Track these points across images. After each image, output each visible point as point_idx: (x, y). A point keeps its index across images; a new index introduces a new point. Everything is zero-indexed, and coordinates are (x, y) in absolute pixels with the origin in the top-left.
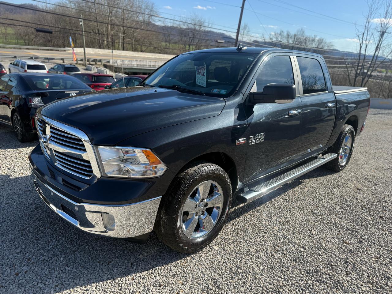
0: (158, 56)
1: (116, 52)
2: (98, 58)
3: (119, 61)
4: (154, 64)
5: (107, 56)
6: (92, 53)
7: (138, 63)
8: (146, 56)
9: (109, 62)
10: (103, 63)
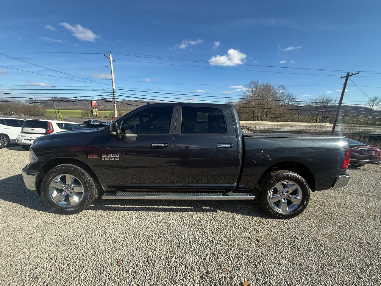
0: (288, 123)
1: (255, 122)
2: (245, 125)
3: (257, 127)
4: (280, 128)
5: (250, 124)
6: (246, 123)
7: (269, 127)
8: (279, 124)
9: (251, 127)
10: (247, 128)
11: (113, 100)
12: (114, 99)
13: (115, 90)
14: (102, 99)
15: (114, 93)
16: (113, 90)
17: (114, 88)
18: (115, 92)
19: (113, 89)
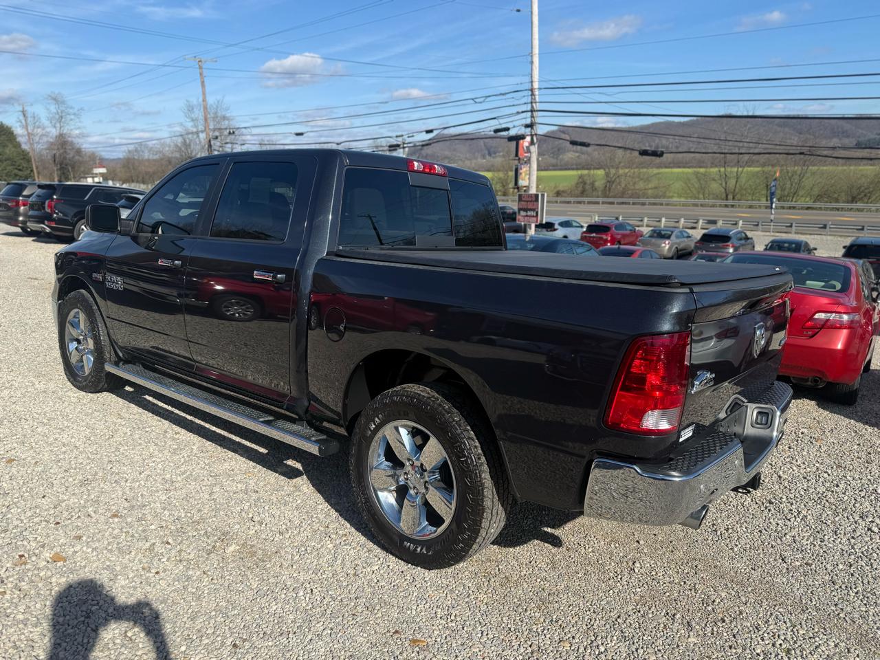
11: (528, 130)
12: (531, 126)
13: (537, 92)
14: (496, 131)
15: (532, 107)
16: (533, 95)
17: (536, 85)
18: (537, 100)
19: (532, 90)
